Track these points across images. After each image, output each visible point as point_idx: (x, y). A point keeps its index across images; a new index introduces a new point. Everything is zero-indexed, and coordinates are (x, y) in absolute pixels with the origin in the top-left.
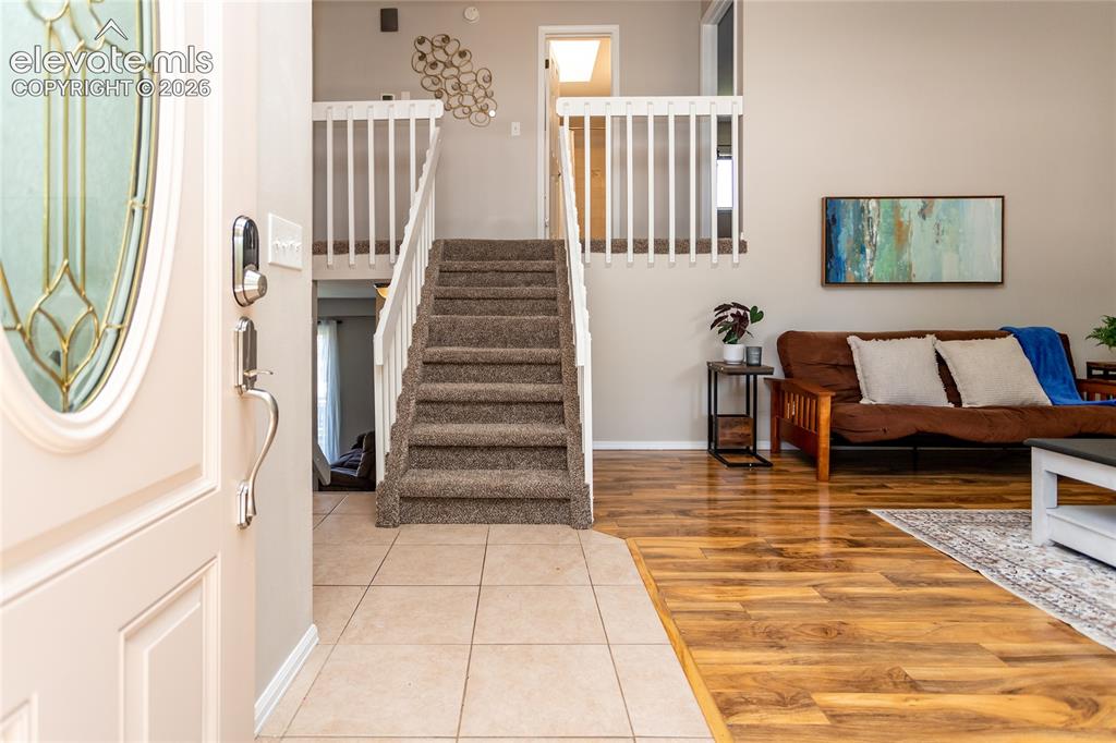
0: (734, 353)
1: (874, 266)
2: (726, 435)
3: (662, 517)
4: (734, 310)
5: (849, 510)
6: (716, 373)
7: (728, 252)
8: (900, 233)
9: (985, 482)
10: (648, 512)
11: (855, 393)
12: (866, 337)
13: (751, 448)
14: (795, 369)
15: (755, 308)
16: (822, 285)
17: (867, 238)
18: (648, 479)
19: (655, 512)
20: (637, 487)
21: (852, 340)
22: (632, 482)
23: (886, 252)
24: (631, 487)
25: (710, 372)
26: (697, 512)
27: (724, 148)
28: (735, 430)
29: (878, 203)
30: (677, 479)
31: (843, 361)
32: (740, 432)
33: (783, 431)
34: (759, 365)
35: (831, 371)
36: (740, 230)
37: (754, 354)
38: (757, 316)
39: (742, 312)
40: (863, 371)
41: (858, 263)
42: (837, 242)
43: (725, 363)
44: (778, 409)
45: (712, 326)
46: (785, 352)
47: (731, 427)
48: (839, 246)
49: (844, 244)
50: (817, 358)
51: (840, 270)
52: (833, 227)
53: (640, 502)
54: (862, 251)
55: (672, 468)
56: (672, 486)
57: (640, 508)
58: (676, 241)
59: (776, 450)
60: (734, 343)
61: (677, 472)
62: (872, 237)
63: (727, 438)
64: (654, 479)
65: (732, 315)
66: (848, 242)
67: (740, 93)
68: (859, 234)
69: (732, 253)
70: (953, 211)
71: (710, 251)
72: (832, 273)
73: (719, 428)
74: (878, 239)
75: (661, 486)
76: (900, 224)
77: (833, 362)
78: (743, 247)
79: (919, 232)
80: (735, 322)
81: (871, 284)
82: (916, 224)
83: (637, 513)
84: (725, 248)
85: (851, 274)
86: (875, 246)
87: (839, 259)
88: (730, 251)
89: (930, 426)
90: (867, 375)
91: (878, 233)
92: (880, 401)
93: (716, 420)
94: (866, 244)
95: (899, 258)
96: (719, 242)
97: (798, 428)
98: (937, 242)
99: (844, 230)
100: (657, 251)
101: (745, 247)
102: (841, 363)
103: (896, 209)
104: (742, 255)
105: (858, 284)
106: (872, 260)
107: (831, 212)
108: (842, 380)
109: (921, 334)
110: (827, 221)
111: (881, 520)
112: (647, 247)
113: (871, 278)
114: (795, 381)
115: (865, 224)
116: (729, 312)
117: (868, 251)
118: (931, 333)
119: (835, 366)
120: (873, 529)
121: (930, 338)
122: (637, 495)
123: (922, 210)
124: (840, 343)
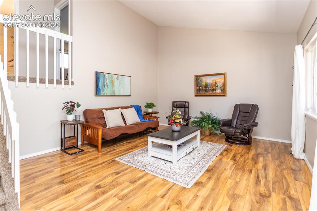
0: (71, 117)
1: (107, 91)
2: (68, 144)
3: (52, 189)
4: (70, 104)
5: (110, 161)
6: (64, 125)
7: (68, 85)
8: (112, 83)
9: (132, 142)
10: (46, 189)
11: (105, 125)
12: (107, 109)
13: (76, 146)
14: (89, 120)
15: (78, 103)
16: (95, 96)
17: (106, 83)
18: (40, 171)
19: (49, 188)
20: (37, 177)
21: (104, 111)
22: (34, 175)
23: (110, 87)
24: (34, 178)
25: (62, 124)
26: (66, 180)
27: (66, 51)
28: (71, 142)
29: (108, 75)
30: (53, 167)
31: (102, 116)
32: (73, 142)
33: (85, 138)
34: (80, 121)
35: (99, 120)
36: (72, 78)
37: (78, 117)
38: (79, 105)
39: (73, 104)
40: (107, 119)
41: (104, 90)
42: (99, 84)
43: (67, 121)
44: (83, 132)
45: (63, 109)
46: (86, 115)
47: (70, 141)
48: (99, 85)
49: (100, 85)
50: (95, 116)
51: (99, 92)
52: (98, 80)
53: (40, 185)
54: (105, 87)
55: (49, 162)
56: (52, 171)
57: (42, 188)
58: (49, 80)
59: (83, 144)
60: (71, 114)
61: (52, 164)
62: (107, 83)
63: (68, 145)
64: (43, 170)
65: (70, 105)
66: (101, 84)
67: (71, 35)
68: (104, 82)
69: (69, 85)
70: (123, 78)
71: (61, 84)
72: (98, 92)
73: (66, 142)
74: (108, 84)
75: (48, 172)
76: (113, 81)
77: (99, 117)
78: (72, 83)
79: (116, 83)
80: (71, 107)
81: (107, 95)
82: (116, 81)
83: (41, 191)
84: (67, 83)
85: (102, 93)
86: (107, 85)
87: (99, 89)
88: (68, 84)
89: (124, 132)
90: (108, 120)
91: (108, 82)
92: (111, 127)
93: (64, 140)
94: (105, 85)
95: (112, 89)
96: (65, 81)
97: (91, 138)
98: (120, 86)
99: (100, 81)
100: (40, 82)
101: (73, 83)
102: (101, 117)
103: (112, 77)
104: (72, 86)
105: (104, 95)
106: (107, 89)
107: (97, 76)
108: (101, 122)
109: (117, 108)
110: (97, 78)
111: (119, 162)
112: (36, 81)
113: (107, 94)
114: (89, 124)
115: (105, 80)
116: (69, 104)
117: (106, 87)
118: (120, 107)
119: (100, 118)
120: (118, 166)
121: (120, 109)
122: (38, 181)
123: (117, 78)
124: (100, 111)
